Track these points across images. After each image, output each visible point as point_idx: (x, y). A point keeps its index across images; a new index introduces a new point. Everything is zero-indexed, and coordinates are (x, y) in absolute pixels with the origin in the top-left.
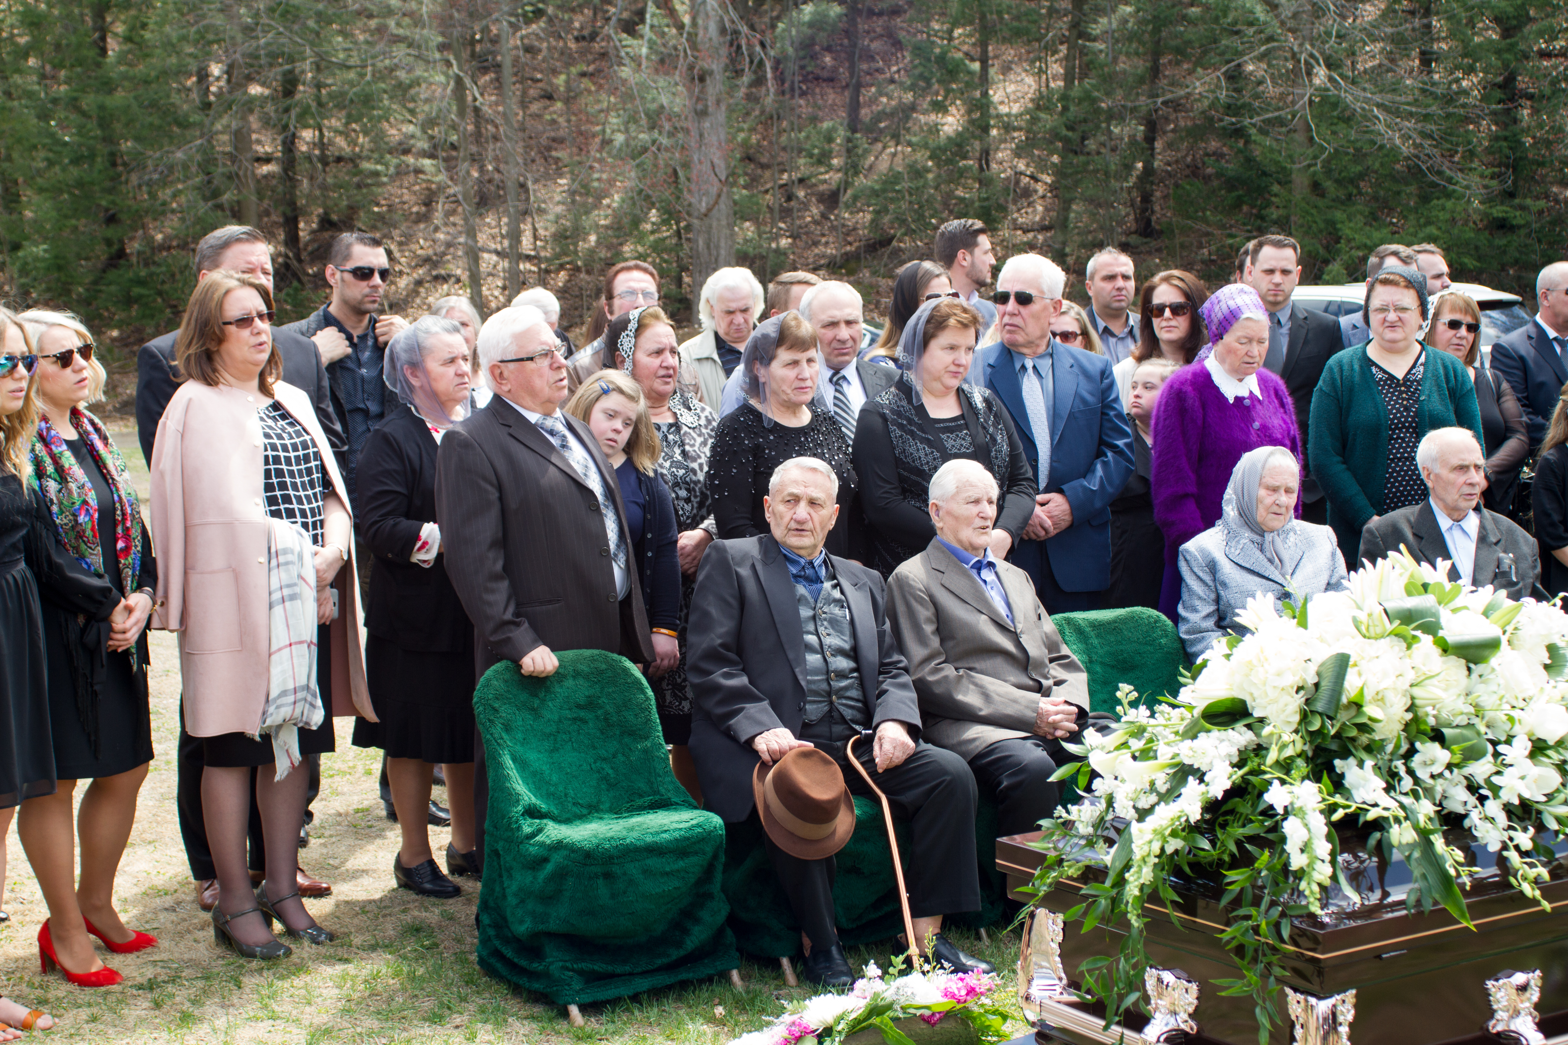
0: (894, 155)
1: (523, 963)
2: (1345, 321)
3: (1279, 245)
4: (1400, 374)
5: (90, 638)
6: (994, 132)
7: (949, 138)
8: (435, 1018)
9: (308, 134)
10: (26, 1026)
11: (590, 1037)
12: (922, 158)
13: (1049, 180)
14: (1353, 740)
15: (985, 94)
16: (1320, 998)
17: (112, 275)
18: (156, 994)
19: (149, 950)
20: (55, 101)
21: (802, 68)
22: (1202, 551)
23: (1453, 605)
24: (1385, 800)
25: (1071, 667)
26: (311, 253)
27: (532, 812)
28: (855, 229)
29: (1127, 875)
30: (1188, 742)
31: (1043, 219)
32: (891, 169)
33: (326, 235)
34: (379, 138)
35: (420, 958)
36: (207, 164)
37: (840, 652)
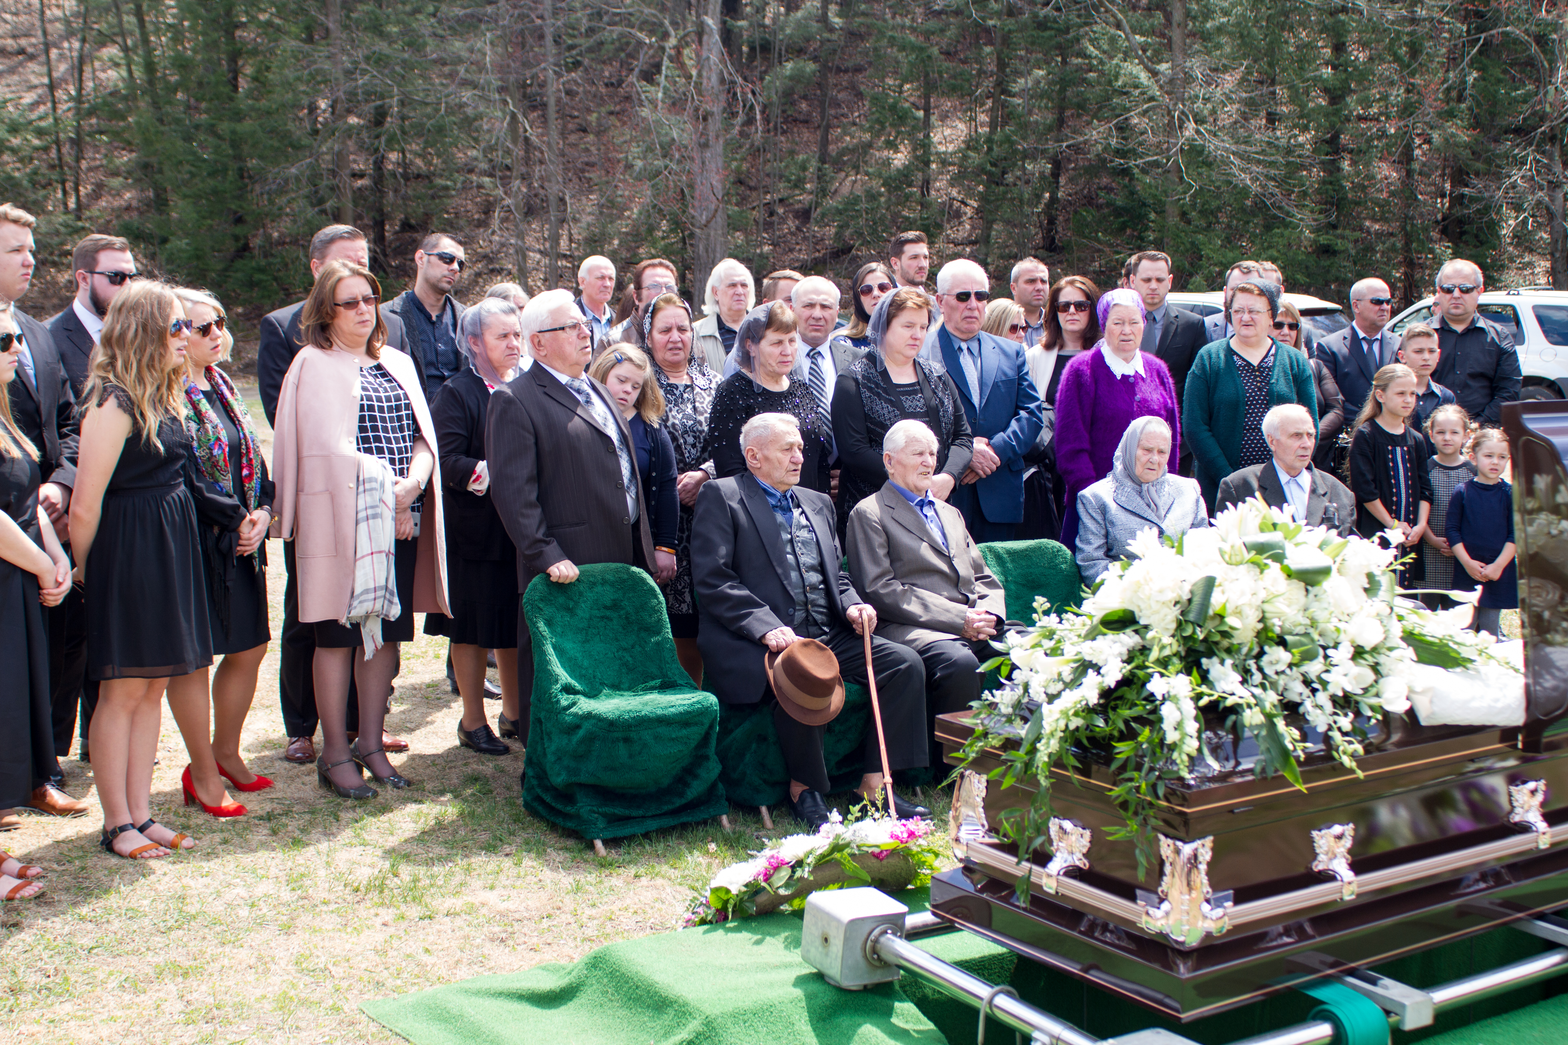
0: (855, 182)
1: (559, 806)
2: (1209, 320)
3: (1153, 259)
4: (1255, 362)
5: (224, 545)
6: (934, 166)
7: (898, 170)
8: (490, 848)
9: (393, 156)
10: (173, 846)
11: (611, 864)
12: (876, 185)
13: (975, 205)
14: (1216, 643)
15: (927, 136)
16: (1185, 842)
17: (239, 263)
18: (273, 824)
19: (267, 789)
20: (197, 127)
21: (784, 112)
22: (1095, 496)
23: (1294, 541)
24: (1241, 691)
25: (992, 585)
26: (395, 250)
27: (568, 690)
28: (822, 240)
29: (1038, 745)
30: (1089, 643)
31: (970, 235)
32: (851, 193)
33: (407, 235)
34: (448, 159)
35: (477, 801)
36: (314, 178)
37: (812, 568)
